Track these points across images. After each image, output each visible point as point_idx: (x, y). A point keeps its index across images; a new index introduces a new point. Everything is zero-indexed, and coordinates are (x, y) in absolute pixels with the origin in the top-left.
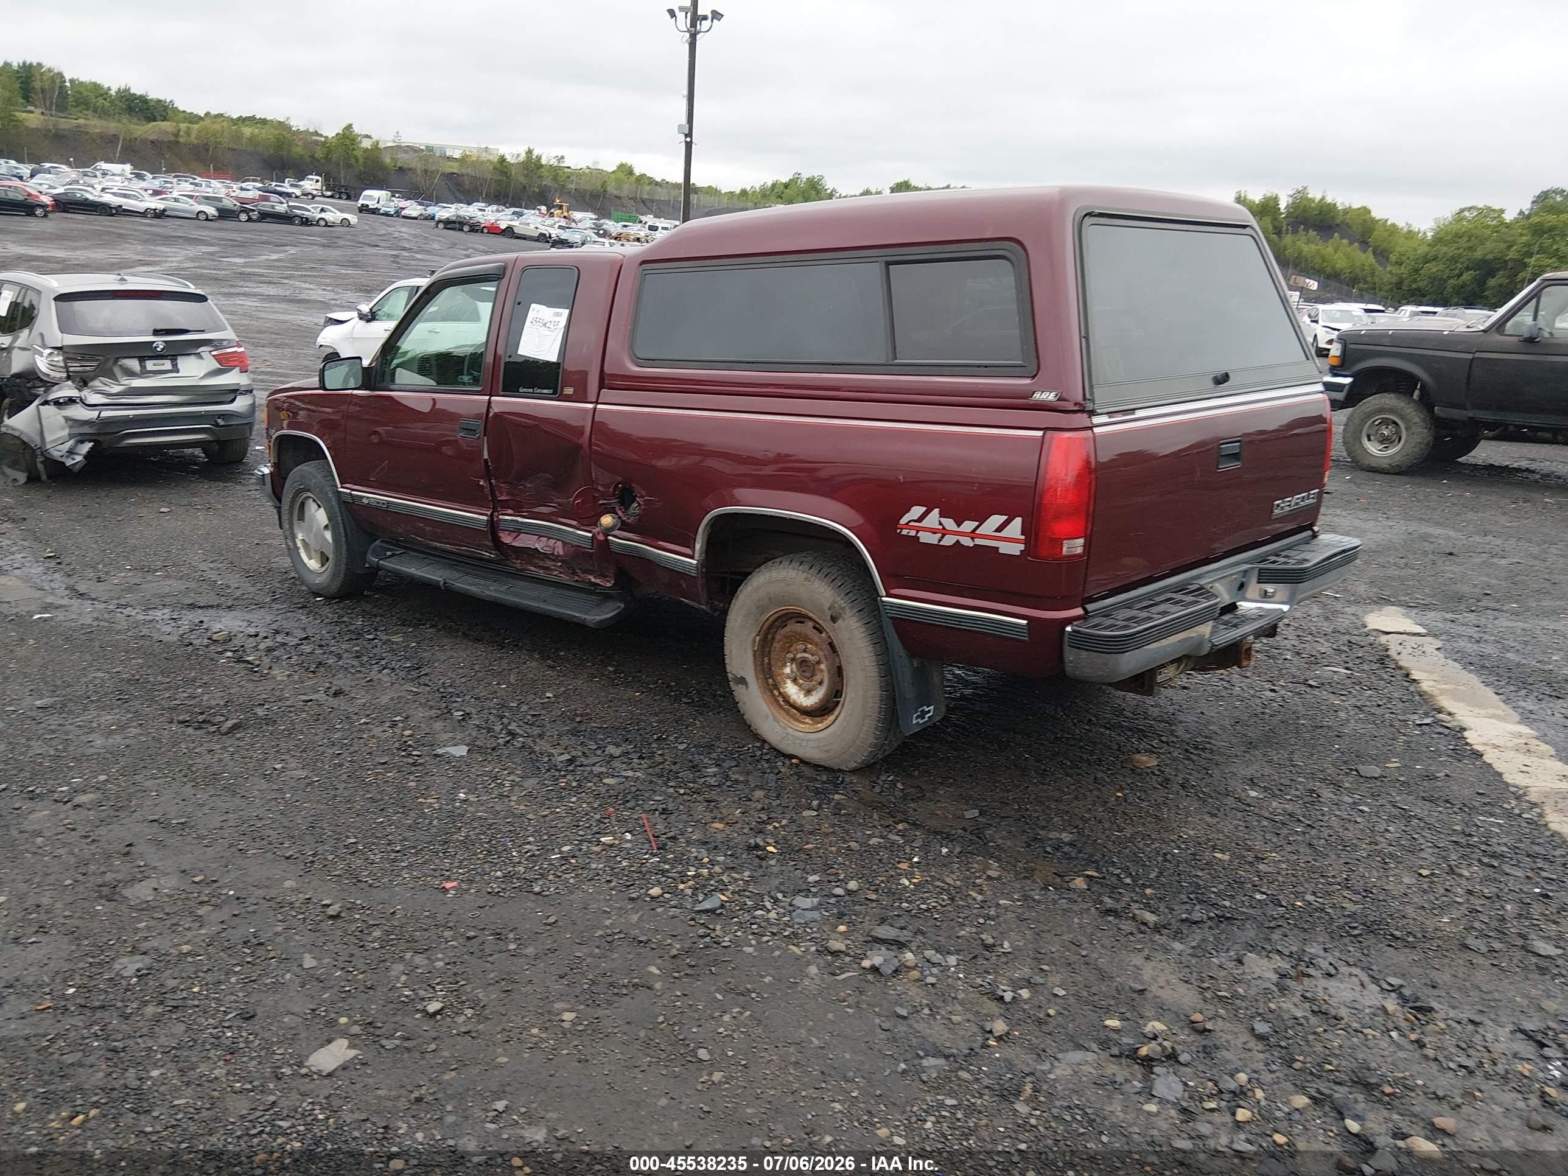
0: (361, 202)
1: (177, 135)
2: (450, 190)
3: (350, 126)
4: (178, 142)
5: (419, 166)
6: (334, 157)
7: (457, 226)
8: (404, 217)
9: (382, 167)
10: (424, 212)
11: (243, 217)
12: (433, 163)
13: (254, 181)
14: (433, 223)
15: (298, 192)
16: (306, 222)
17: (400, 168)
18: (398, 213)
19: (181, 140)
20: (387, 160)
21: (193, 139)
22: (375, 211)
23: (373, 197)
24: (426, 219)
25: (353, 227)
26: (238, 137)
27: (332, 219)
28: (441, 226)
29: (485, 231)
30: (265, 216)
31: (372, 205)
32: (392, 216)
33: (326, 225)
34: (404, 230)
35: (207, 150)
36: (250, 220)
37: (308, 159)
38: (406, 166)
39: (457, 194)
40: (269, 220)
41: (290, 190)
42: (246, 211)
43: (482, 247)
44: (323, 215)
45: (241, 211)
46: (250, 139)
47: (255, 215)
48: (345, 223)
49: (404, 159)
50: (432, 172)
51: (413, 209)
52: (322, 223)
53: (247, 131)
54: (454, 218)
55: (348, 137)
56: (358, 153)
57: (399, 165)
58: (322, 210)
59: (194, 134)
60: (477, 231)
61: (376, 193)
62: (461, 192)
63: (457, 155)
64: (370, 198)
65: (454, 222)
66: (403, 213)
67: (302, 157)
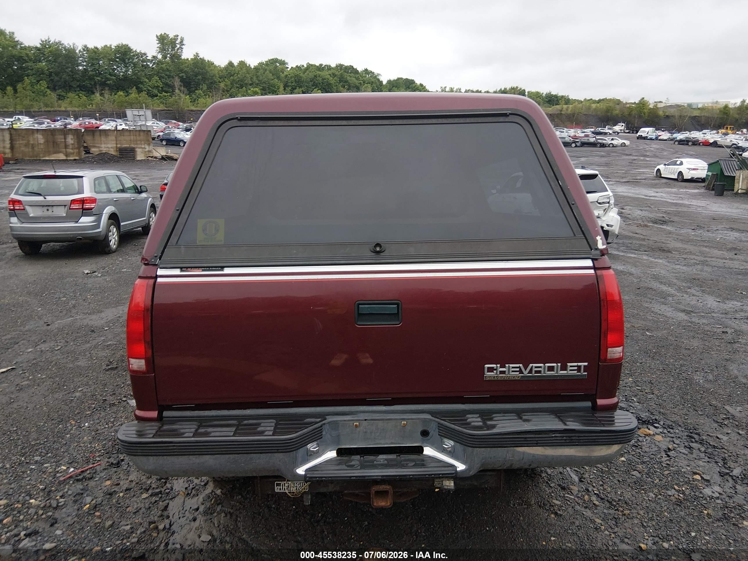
0: (638, 134)
1: (561, 111)
2: (693, 124)
3: (643, 98)
4: (561, 114)
5: (677, 114)
6: (633, 113)
7: (685, 142)
8: (660, 140)
9: (657, 116)
10: (671, 137)
11: (573, 145)
12: (685, 112)
13: (591, 128)
14: (672, 142)
15: (611, 132)
16: (603, 145)
17: (667, 116)
18: (657, 138)
19: (563, 112)
20: (661, 113)
21: (569, 112)
22: (645, 138)
23: (646, 131)
24: (672, 140)
25: (627, 146)
26: (589, 108)
27: (616, 143)
28: (677, 143)
29: (701, 144)
30: (583, 144)
31: (644, 135)
32: (654, 140)
33: (613, 146)
34: (655, 146)
35: (574, 116)
36: (576, 146)
37: (620, 116)
38: (670, 115)
39: (697, 126)
40: (585, 146)
41: (607, 131)
42: (575, 142)
43: (692, 153)
44: (613, 142)
45: (573, 143)
46: (595, 109)
47: (578, 144)
48: (623, 145)
49: (672, 111)
50: (684, 116)
51: (665, 135)
52: (611, 145)
53: (594, 106)
54: (684, 139)
55: (643, 103)
56: (646, 111)
57: (667, 114)
58: (612, 139)
59: (570, 110)
60: (696, 145)
61: (647, 129)
62: (698, 125)
63: (700, 106)
64: (644, 132)
65: (684, 141)
66: (660, 138)
67: (617, 115)
